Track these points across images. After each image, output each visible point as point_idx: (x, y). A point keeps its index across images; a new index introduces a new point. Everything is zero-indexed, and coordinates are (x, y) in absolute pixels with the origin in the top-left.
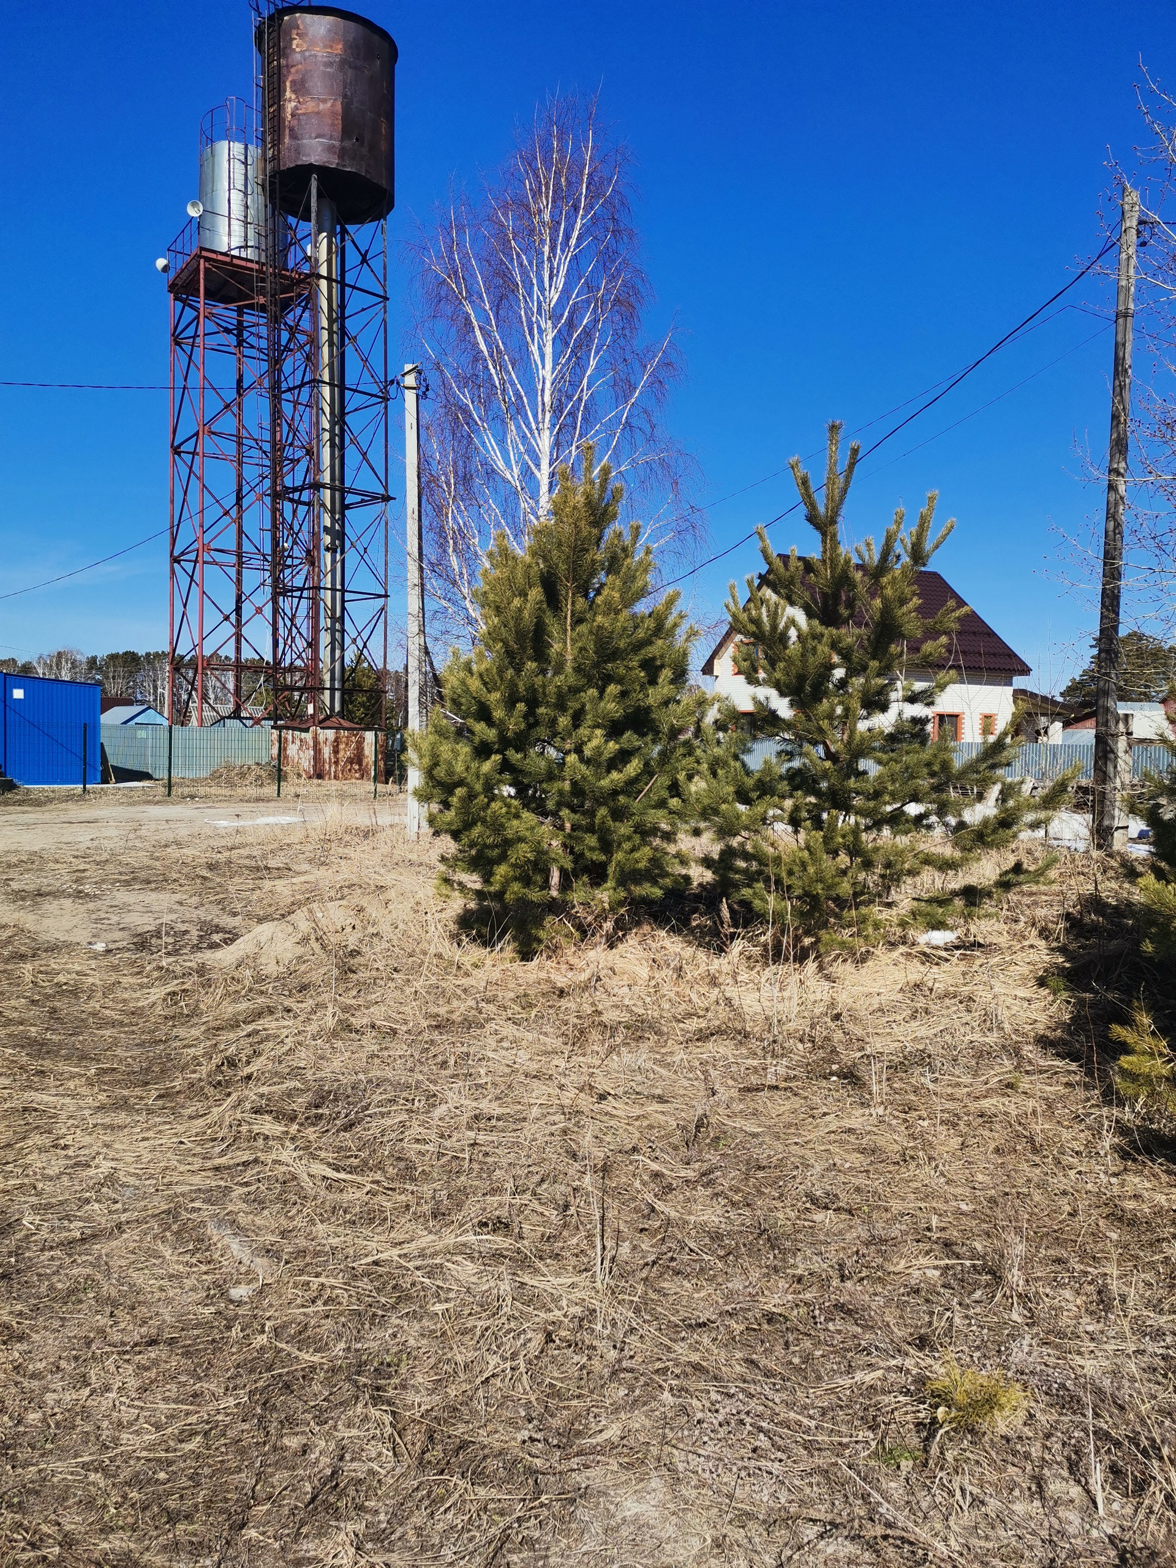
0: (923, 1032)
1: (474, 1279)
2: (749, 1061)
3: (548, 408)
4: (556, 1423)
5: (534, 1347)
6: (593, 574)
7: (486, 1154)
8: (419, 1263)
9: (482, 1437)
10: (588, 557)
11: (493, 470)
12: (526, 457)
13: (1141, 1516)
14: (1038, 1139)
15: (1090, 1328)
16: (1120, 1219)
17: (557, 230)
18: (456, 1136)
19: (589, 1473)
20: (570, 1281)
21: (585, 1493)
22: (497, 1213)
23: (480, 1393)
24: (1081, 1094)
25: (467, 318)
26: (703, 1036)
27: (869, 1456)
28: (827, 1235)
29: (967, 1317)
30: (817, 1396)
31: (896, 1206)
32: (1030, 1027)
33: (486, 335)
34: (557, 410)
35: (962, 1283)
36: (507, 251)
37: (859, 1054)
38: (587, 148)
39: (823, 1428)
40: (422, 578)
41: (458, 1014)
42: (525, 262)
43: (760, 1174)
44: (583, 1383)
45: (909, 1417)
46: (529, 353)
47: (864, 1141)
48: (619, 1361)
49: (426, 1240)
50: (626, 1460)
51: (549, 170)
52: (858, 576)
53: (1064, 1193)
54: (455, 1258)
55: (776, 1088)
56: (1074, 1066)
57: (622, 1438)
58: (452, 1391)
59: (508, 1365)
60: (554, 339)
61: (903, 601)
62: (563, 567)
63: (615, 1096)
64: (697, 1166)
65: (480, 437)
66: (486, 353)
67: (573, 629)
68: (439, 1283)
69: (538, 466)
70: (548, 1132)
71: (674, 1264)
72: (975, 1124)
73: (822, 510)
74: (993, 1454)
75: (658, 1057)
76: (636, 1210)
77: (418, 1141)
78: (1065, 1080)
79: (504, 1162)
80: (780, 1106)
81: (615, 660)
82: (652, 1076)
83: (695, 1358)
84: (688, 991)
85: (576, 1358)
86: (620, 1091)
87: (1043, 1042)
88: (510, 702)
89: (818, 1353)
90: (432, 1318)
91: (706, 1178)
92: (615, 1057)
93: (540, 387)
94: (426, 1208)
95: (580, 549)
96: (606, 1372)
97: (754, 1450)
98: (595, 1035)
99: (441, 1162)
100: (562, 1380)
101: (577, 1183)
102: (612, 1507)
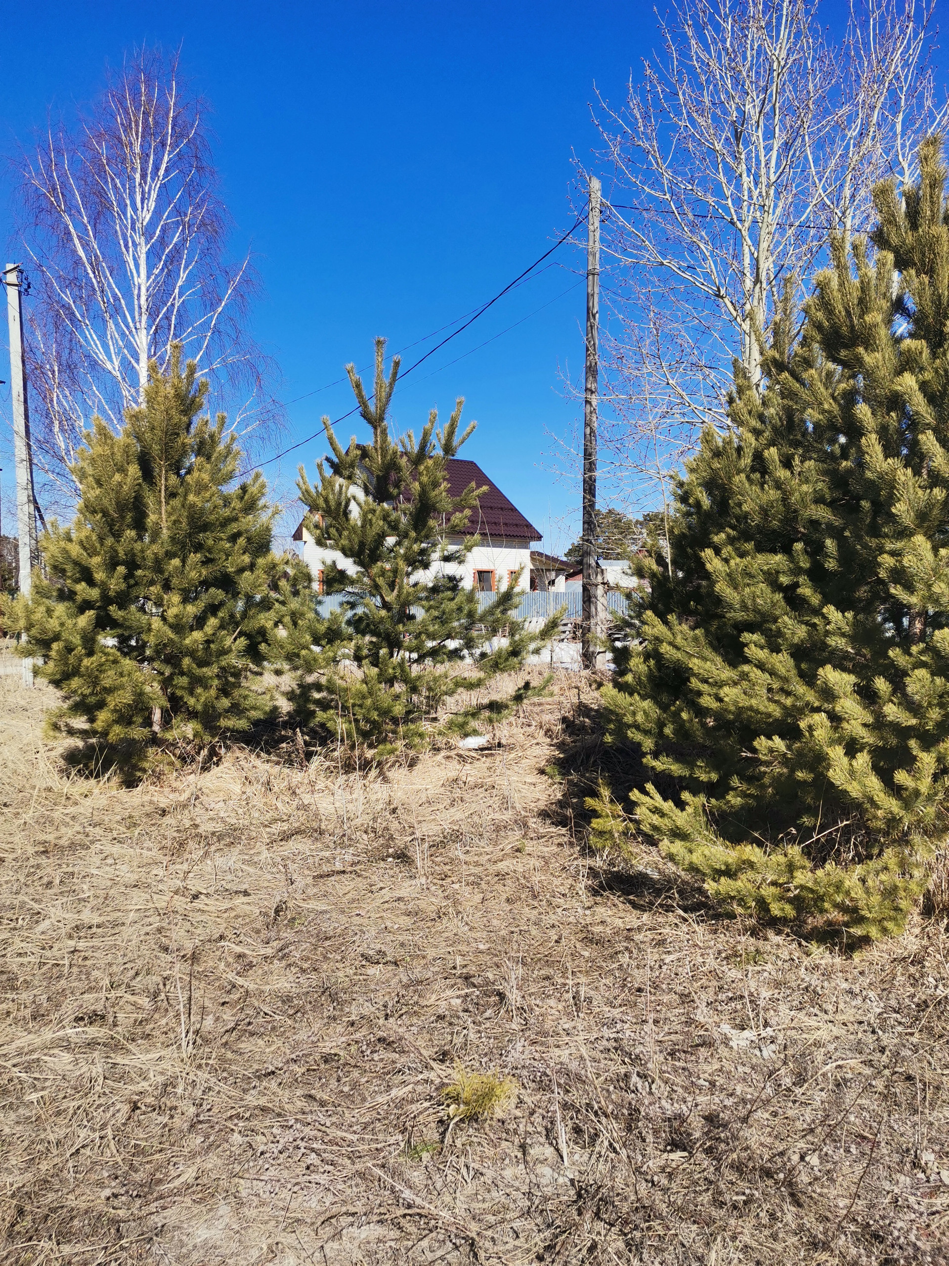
0: (459, 816)
1: (70, 1067)
2: (323, 853)
3: (143, 310)
4: (137, 1177)
5: (121, 1118)
6: (184, 454)
7: (85, 958)
8: (15, 1061)
9: (71, 1201)
10: (179, 441)
11: (96, 362)
12: (126, 351)
13: (593, 1161)
14: (536, 888)
15: (566, 1026)
16: (591, 941)
17: (147, 162)
18: (56, 946)
19: (166, 1213)
20: (158, 1055)
21: (161, 1231)
22: (93, 1008)
23: (70, 1164)
24: (567, 850)
25: (66, 227)
26: (286, 837)
27: (399, 1155)
28: (377, 984)
29: (479, 1032)
30: (359, 1115)
31: (431, 953)
32: (533, 805)
33: (86, 245)
34: (153, 313)
35: (477, 1007)
36: (101, 172)
37: (410, 838)
38: (171, 95)
39: (363, 1139)
40: (30, 455)
41: (65, 839)
42: (119, 185)
43: (328, 943)
44: (164, 1139)
45: (431, 1118)
46: (125, 262)
47: (409, 907)
48: (198, 1115)
49: (24, 1040)
50: (200, 1196)
51: (138, 109)
52: (404, 461)
53: (553, 926)
54: (52, 1052)
55: (344, 872)
56: (563, 831)
57: (197, 1179)
58: (44, 1166)
59: (97, 1134)
60: (148, 253)
61: (435, 484)
62: (156, 447)
63: (207, 895)
64: (275, 944)
65: (82, 333)
66: (84, 259)
67: (167, 503)
68: (37, 1075)
69: (137, 361)
70: (142, 933)
71: (250, 1027)
72: (492, 882)
73: (372, 408)
74: (492, 1135)
75: (247, 857)
76: (221, 988)
77: (20, 955)
78: (556, 842)
79: (102, 963)
80: (345, 886)
81: (205, 531)
82: (240, 874)
83: (263, 1101)
84: (275, 802)
85: (160, 1119)
86: (211, 890)
87: (544, 814)
88: (112, 564)
89: (364, 1080)
90: (28, 1106)
91: (282, 953)
92: (209, 862)
93: (136, 292)
94: (27, 1013)
95: (173, 433)
96: (186, 1126)
97: (308, 1168)
98: (191, 845)
99: (43, 971)
100: (146, 1140)
101: (168, 972)
102: (184, 1237)
